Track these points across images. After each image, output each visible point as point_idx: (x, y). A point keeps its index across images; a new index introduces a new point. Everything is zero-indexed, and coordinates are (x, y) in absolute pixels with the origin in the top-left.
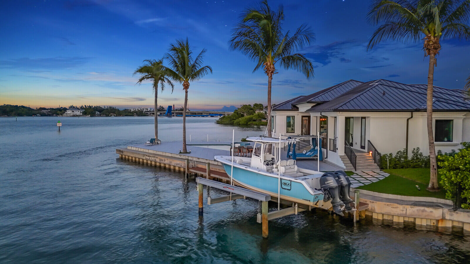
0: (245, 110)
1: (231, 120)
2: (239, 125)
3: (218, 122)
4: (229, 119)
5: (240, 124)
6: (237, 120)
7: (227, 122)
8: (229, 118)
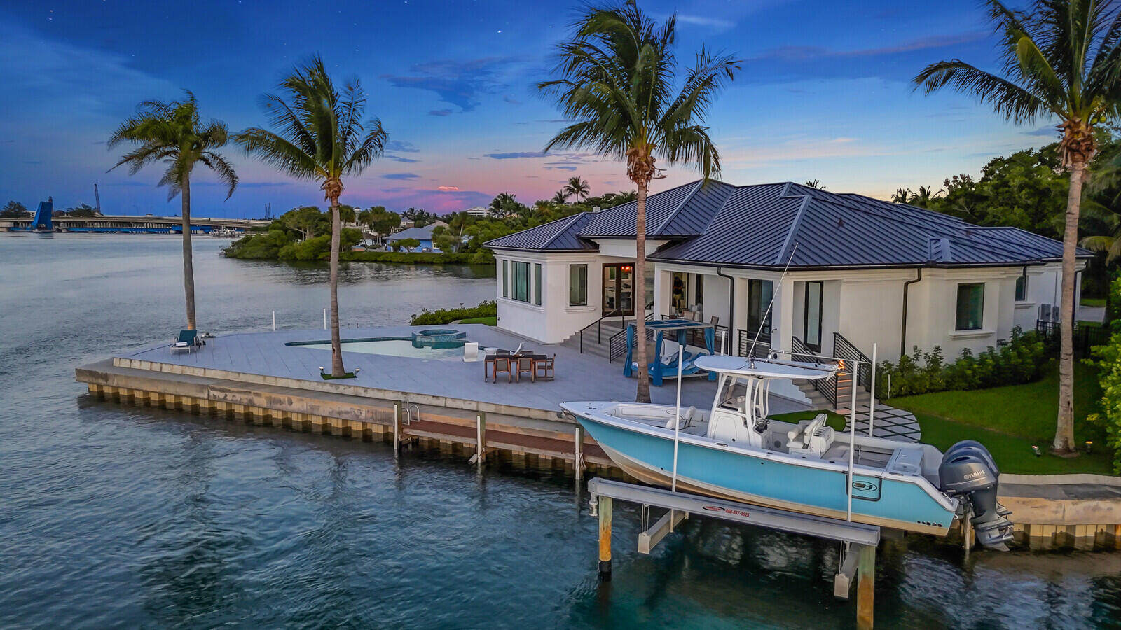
0: (307, 221)
1: (267, 249)
2: (292, 261)
3: (229, 254)
4: (264, 244)
5: (295, 260)
6: (286, 247)
7: (259, 254)
8: (262, 242)
